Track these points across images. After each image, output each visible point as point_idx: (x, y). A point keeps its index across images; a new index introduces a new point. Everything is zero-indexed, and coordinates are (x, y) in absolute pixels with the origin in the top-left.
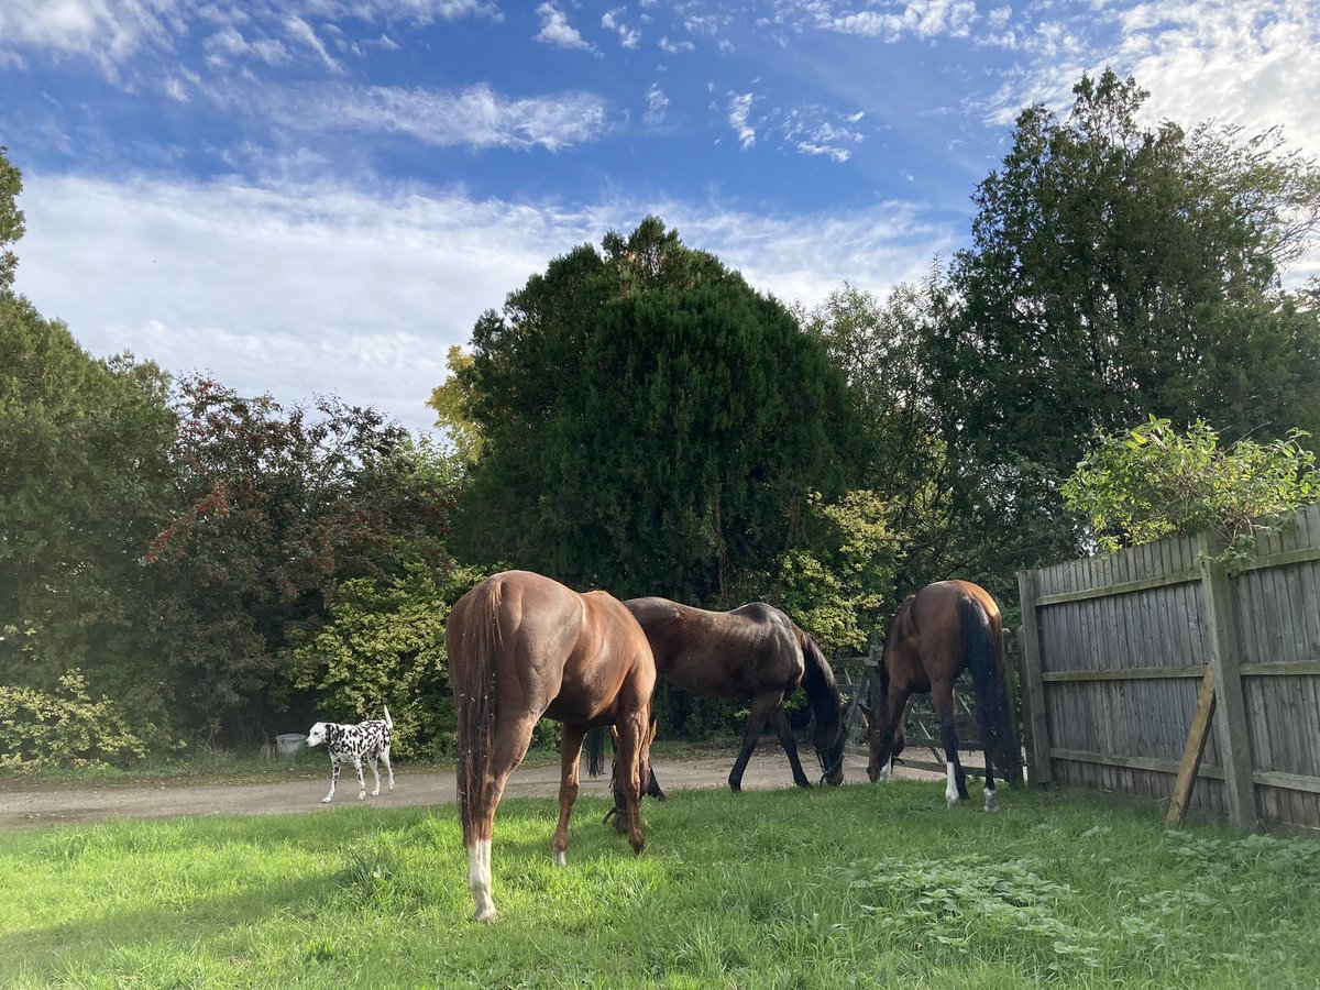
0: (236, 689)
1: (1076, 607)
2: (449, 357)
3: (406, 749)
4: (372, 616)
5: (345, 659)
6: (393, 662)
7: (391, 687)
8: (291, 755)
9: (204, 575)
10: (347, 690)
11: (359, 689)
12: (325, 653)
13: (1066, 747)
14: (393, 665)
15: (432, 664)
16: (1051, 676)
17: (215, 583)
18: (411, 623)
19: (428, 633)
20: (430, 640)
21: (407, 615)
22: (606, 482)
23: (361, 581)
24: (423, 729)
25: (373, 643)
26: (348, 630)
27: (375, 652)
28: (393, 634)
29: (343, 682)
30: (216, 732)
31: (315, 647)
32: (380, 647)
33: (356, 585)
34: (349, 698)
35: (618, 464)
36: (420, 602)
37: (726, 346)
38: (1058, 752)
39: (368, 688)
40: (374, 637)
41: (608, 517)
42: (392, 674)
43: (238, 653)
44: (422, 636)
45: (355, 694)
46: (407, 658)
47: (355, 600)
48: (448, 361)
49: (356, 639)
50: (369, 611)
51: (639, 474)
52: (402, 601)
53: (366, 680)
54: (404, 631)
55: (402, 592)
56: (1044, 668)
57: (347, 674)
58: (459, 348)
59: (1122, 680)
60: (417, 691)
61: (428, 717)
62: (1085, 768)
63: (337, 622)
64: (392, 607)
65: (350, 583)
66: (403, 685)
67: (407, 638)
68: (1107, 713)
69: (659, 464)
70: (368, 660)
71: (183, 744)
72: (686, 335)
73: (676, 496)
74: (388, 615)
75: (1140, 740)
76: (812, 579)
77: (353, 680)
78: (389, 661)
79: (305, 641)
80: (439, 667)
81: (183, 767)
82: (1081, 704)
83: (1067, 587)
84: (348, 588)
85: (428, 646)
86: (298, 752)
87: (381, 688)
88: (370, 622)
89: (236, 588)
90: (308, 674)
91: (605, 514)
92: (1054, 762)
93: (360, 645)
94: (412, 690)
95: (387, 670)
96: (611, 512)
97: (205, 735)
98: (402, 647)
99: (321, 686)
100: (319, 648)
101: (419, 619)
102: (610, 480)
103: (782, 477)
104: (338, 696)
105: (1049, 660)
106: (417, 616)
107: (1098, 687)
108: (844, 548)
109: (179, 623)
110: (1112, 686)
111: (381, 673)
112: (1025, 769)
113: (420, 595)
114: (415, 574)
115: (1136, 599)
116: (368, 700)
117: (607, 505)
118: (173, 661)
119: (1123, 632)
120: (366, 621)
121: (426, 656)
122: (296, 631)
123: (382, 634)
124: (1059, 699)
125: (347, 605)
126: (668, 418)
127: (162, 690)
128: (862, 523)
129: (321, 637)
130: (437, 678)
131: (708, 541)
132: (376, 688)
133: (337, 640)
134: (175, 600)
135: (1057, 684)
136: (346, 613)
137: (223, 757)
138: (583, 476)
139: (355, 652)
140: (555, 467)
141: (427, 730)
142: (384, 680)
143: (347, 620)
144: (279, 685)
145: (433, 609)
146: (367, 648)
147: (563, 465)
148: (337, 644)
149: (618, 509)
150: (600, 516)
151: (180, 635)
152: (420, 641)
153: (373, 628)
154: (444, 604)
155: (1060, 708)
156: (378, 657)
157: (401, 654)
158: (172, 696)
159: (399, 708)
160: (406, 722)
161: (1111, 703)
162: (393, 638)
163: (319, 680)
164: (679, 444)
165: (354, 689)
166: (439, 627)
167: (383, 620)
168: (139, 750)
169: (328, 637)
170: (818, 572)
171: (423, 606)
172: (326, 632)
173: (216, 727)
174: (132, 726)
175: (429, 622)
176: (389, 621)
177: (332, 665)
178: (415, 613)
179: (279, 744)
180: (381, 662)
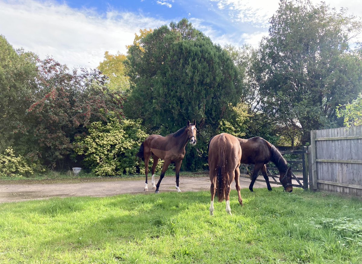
0: (61, 154)
1: (331, 142)
2: (105, 54)
3: (112, 173)
4: (102, 133)
5: (94, 146)
6: (109, 147)
7: (108, 154)
8: (77, 174)
9: (51, 119)
10: (94, 155)
11: (98, 155)
12: (87, 144)
13: (323, 180)
14: (109, 148)
15: (120, 148)
16: (319, 160)
17: (54, 122)
18: (114, 136)
19: (119, 139)
20: (120, 141)
21: (113, 134)
22: (173, 97)
23: (97, 123)
24: (117, 167)
25: (102, 141)
26: (94, 137)
27: (104, 144)
28: (109, 139)
29: (93, 153)
30: (55, 167)
31: (84, 142)
32: (105, 143)
33: (96, 124)
34: (95, 158)
35: (177, 92)
36: (116, 130)
37: (208, 57)
38: (320, 181)
39: (101, 155)
40: (103, 140)
41: (173, 108)
42: (108, 151)
43: (62, 143)
44: (117, 140)
45: (97, 156)
46: (113, 146)
47: (96, 128)
48: (105, 56)
49: (97, 140)
50: (101, 132)
51: (183, 95)
52: (111, 129)
53: (100, 153)
54: (112, 138)
55: (111, 127)
56: (316, 158)
57: (94, 150)
58: (108, 52)
59: (347, 163)
60: (116, 156)
61: (118, 164)
62: (330, 186)
63: (91, 135)
64: (108, 131)
65: (94, 123)
66: (112, 154)
67: (113, 141)
68: (341, 172)
69: (189, 93)
70: (101, 146)
71: (44, 170)
72: (196, 54)
73: (193, 102)
74: (107, 133)
75: (353, 180)
76: (227, 128)
77: (96, 152)
78: (107, 147)
79: (81, 140)
80: (122, 150)
81: (45, 177)
82: (330, 169)
83: (328, 136)
84: (94, 124)
85: (119, 143)
86: (79, 173)
87: (105, 155)
88: (102, 135)
89: (61, 123)
90: (82, 150)
91: (172, 107)
92: (318, 184)
93: (98, 142)
94: (114, 156)
95: (107, 150)
96: (174, 106)
97: (50, 167)
98: (112, 143)
99: (86, 154)
100: (86, 142)
101: (116, 135)
102: (174, 97)
103: (222, 98)
104: (91, 157)
105: (318, 156)
106: (116, 134)
107: (338, 164)
108: (237, 119)
109: (43, 133)
110: (343, 165)
111: (105, 150)
112: (309, 185)
113: (116, 128)
114: (113, 121)
115: (356, 141)
116: (101, 158)
117: (173, 104)
118: (41, 145)
119: (349, 150)
120: (100, 135)
121: (119, 146)
122: (79, 137)
123: (105, 139)
124: (321, 167)
125: (94, 130)
126: (192, 78)
127: (38, 154)
128: (242, 112)
129: (86, 139)
130: (122, 152)
131: (201, 116)
132: (103, 155)
133: (91, 140)
134: (42, 126)
135: (321, 163)
136: (94, 132)
137: (57, 174)
138: (166, 95)
139: (97, 144)
140: (158, 92)
141: (118, 167)
142: (106, 153)
143: (94, 134)
144: (73, 153)
145: (120, 132)
146: (101, 143)
147: (160, 91)
148: (91, 141)
149: (176, 105)
150: (171, 107)
151: (43, 137)
152: (117, 142)
153: (102, 137)
154: (123, 131)
155: (322, 169)
156: (104, 146)
157: (111, 145)
158: (41, 156)
159: (110, 161)
160: (112, 165)
161: (342, 169)
162: (109, 140)
163: (85, 152)
164: (195, 87)
165: (96, 155)
166: (122, 137)
167: (105, 135)
168: (31, 172)
169: (88, 139)
170: (229, 125)
171: (117, 131)
172: (88, 137)
173: (54, 165)
174: (28, 164)
175: (119, 136)
176: (107, 135)
177: (90, 148)
178: (115, 133)
179: (73, 170)
180: (105, 147)
